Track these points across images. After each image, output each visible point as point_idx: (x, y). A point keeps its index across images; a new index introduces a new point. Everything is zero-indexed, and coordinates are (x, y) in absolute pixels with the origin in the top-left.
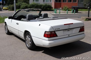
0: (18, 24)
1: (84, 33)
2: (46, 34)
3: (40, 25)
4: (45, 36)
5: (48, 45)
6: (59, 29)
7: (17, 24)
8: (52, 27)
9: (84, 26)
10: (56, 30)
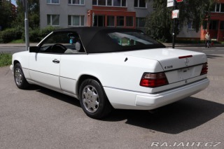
0: (58, 62)
1: (206, 78)
2: (147, 79)
3: (126, 59)
4: (142, 83)
5: (152, 104)
6: (172, 67)
7: (54, 61)
8: (160, 64)
9: (206, 63)
10: (167, 69)
